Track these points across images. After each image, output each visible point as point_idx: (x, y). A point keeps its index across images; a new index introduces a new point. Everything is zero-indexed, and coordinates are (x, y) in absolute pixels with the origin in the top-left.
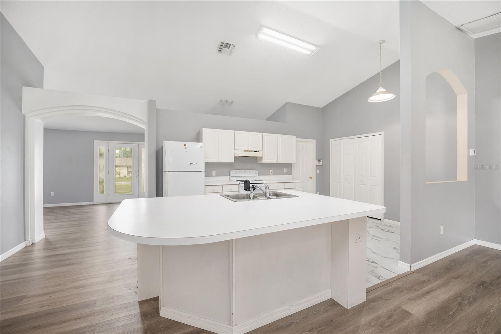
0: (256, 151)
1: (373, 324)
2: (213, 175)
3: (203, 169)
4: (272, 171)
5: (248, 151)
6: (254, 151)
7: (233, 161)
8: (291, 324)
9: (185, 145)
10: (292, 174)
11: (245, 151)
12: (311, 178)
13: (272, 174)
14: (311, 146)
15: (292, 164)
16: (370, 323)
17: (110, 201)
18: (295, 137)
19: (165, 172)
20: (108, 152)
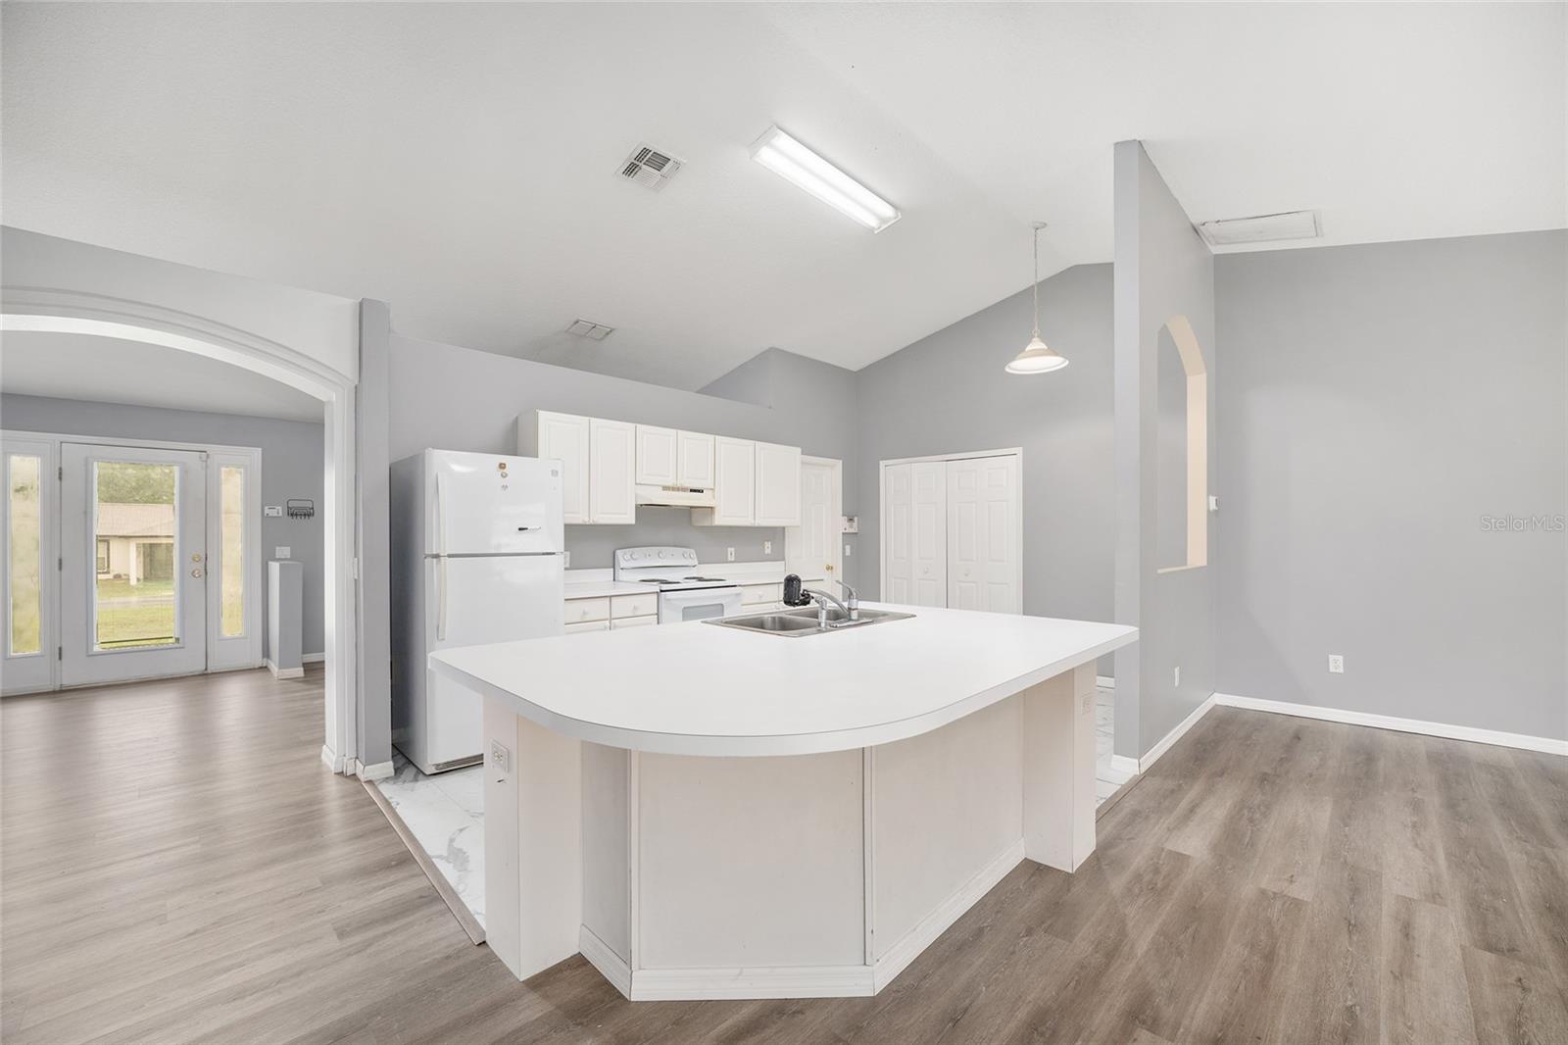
0: (695, 491)
1: (1137, 891)
4: (733, 549)
5: (673, 489)
6: (691, 491)
7: (632, 521)
8: (981, 930)
9: (502, 466)
10: (784, 559)
11: (665, 488)
12: (829, 568)
13: (733, 559)
14: (831, 475)
15: (784, 528)
16: (1130, 890)
17: (68, 681)
18: (799, 450)
19: (437, 556)
20: (60, 478)
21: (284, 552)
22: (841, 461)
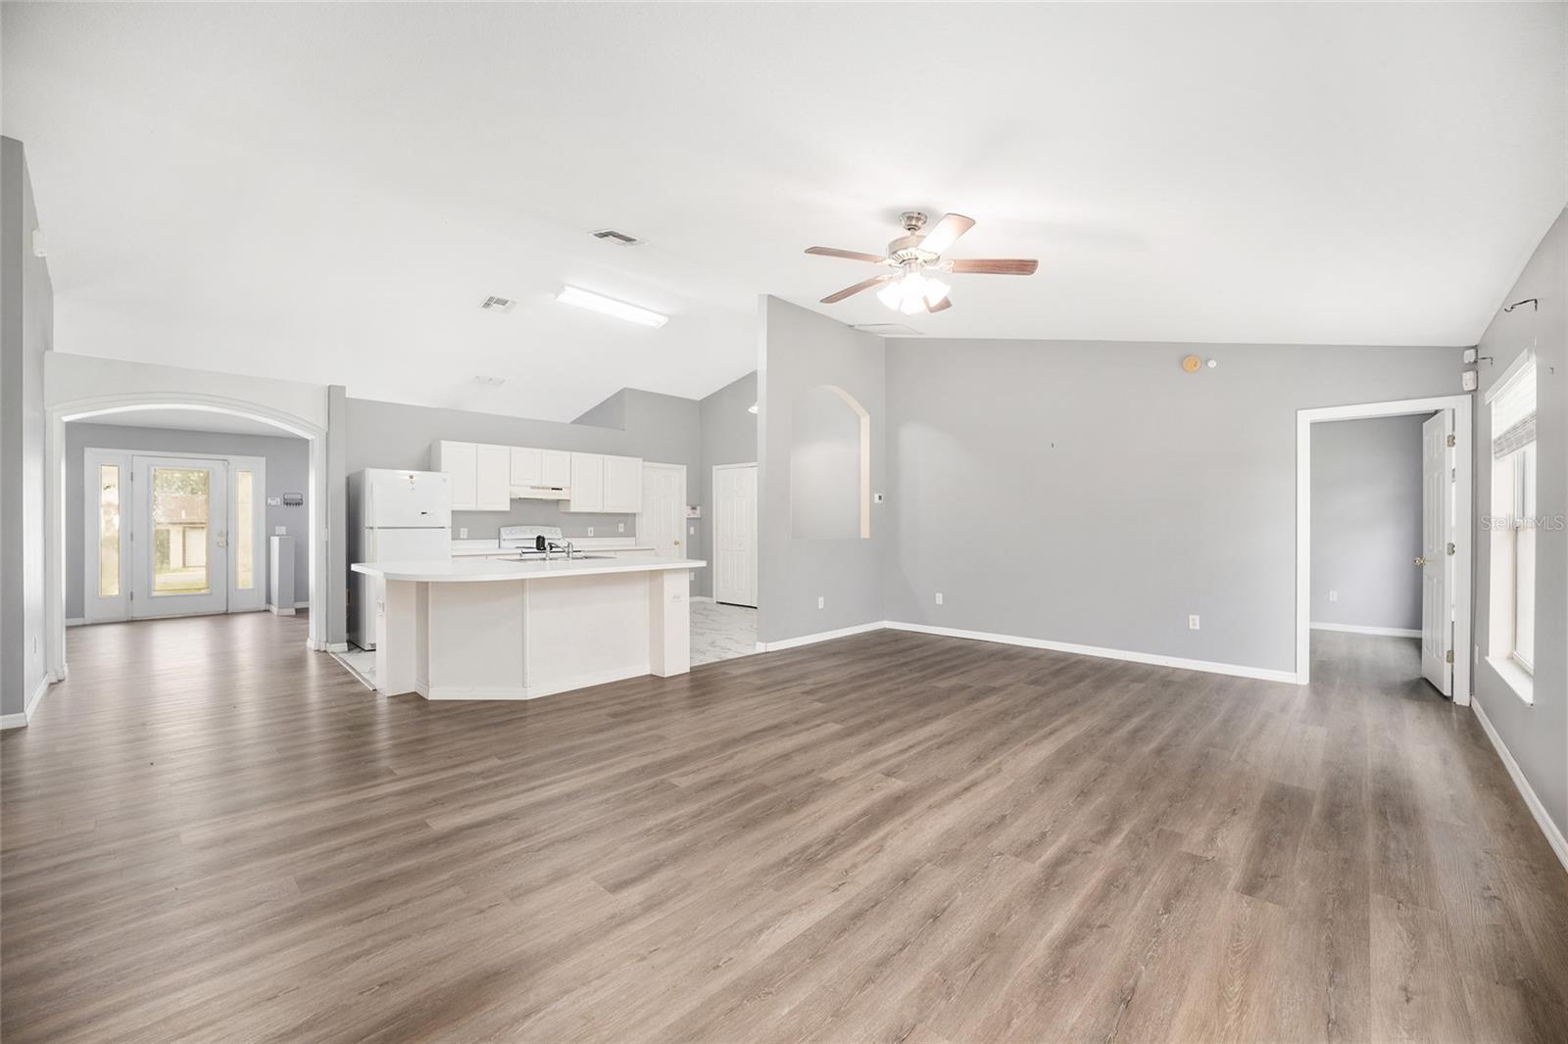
0: (555, 489)
2: (461, 536)
3: (447, 521)
4: (592, 528)
5: (539, 488)
6: (553, 489)
7: (508, 509)
9: (411, 477)
10: (634, 536)
11: (532, 487)
12: (676, 543)
13: (592, 534)
14: (674, 479)
15: (635, 514)
17: (137, 614)
18: (641, 460)
19: (372, 528)
20: (132, 480)
21: (282, 530)
22: (685, 467)
